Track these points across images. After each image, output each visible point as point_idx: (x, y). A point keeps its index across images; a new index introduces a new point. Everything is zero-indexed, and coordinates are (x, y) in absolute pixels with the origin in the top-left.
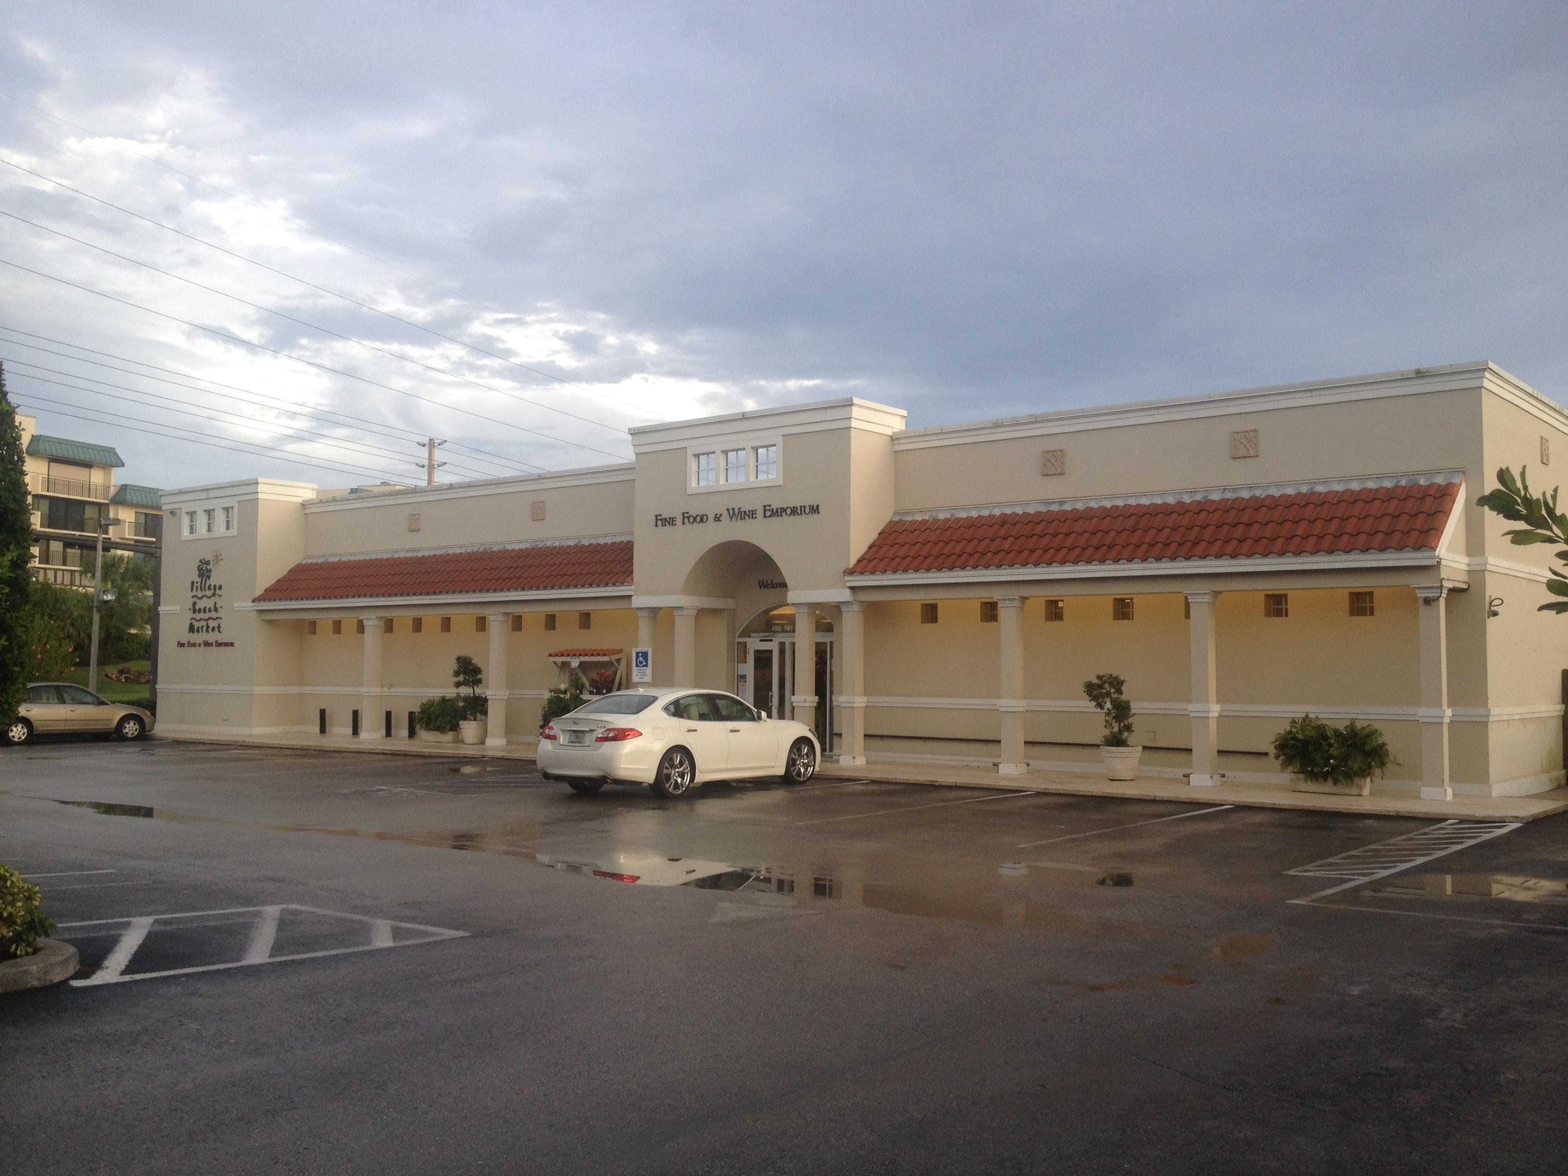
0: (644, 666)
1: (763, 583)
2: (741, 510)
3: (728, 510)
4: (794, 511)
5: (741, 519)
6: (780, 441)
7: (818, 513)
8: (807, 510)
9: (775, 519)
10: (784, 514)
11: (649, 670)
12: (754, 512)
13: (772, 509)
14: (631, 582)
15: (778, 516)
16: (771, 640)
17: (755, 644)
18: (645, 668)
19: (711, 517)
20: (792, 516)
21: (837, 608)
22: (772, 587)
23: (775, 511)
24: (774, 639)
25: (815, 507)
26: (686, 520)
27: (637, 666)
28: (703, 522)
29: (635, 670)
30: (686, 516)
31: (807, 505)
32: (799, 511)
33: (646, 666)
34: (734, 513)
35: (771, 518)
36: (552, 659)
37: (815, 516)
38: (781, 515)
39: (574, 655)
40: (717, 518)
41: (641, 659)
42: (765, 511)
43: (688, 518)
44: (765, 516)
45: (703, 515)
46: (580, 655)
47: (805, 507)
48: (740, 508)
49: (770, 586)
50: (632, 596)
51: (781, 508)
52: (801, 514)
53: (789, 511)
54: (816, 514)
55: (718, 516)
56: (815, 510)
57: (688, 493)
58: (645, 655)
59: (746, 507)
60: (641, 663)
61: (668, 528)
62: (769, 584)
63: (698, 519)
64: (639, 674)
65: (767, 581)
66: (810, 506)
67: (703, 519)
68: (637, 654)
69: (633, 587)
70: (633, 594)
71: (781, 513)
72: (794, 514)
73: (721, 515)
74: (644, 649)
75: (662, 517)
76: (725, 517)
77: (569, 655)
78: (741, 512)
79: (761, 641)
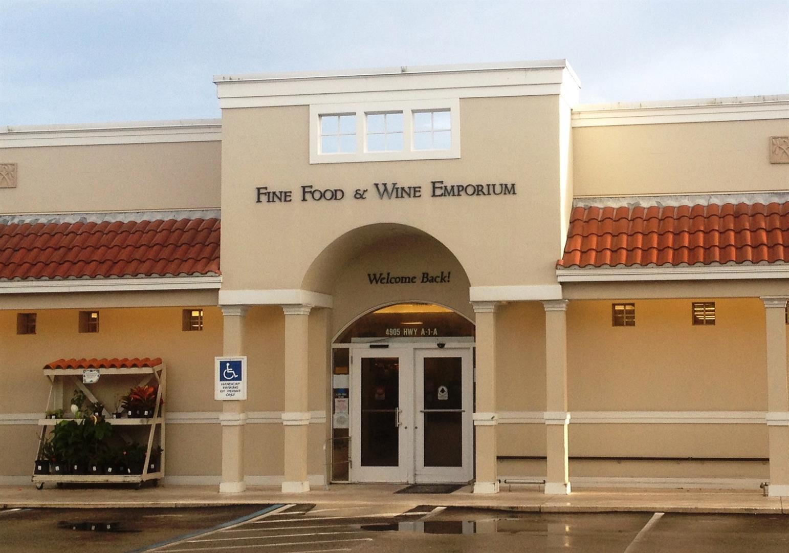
0: (234, 379)
1: (375, 278)
2: (397, 186)
3: (376, 185)
4: (478, 190)
5: (397, 197)
6: (455, 105)
7: (514, 193)
8: (498, 189)
9: (449, 199)
10: (462, 193)
11: (242, 385)
12: (417, 189)
13: (446, 187)
14: (217, 271)
15: (454, 195)
16: (387, 346)
17: (360, 350)
18: (238, 382)
19: (349, 193)
20: (475, 197)
21: (536, 308)
22: (389, 281)
23: (449, 188)
24: (390, 344)
25: (509, 187)
26: (308, 196)
27: (222, 379)
28: (336, 199)
29: (219, 385)
30: (306, 191)
31: (497, 183)
32: (485, 191)
33: (239, 379)
34: (386, 189)
35: (443, 197)
36: (49, 372)
37: (509, 197)
38: (459, 195)
39: (91, 366)
40: (359, 195)
41: (229, 370)
42: (434, 188)
43: (312, 193)
44: (434, 195)
45: (336, 191)
46: (102, 366)
47: (494, 185)
48: (394, 184)
49: (385, 281)
50: (219, 289)
51: (458, 186)
52: (489, 194)
53: (470, 191)
54: (511, 195)
55: (361, 192)
56: (509, 190)
57: (311, 162)
58: (236, 366)
59: (405, 182)
60: (229, 375)
61: (278, 205)
62: (384, 278)
63: (328, 195)
64: (226, 390)
65: (381, 274)
66: (501, 185)
67: (336, 195)
68: (223, 365)
69: (221, 278)
70: (220, 287)
71: (459, 191)
72: (478, 194)
73: (365, 191)
74: (235, 358)
75: (268, 191)
76: (372, 194)
77: (80, 367)
78: (397, 189)
79: (372, 347)
